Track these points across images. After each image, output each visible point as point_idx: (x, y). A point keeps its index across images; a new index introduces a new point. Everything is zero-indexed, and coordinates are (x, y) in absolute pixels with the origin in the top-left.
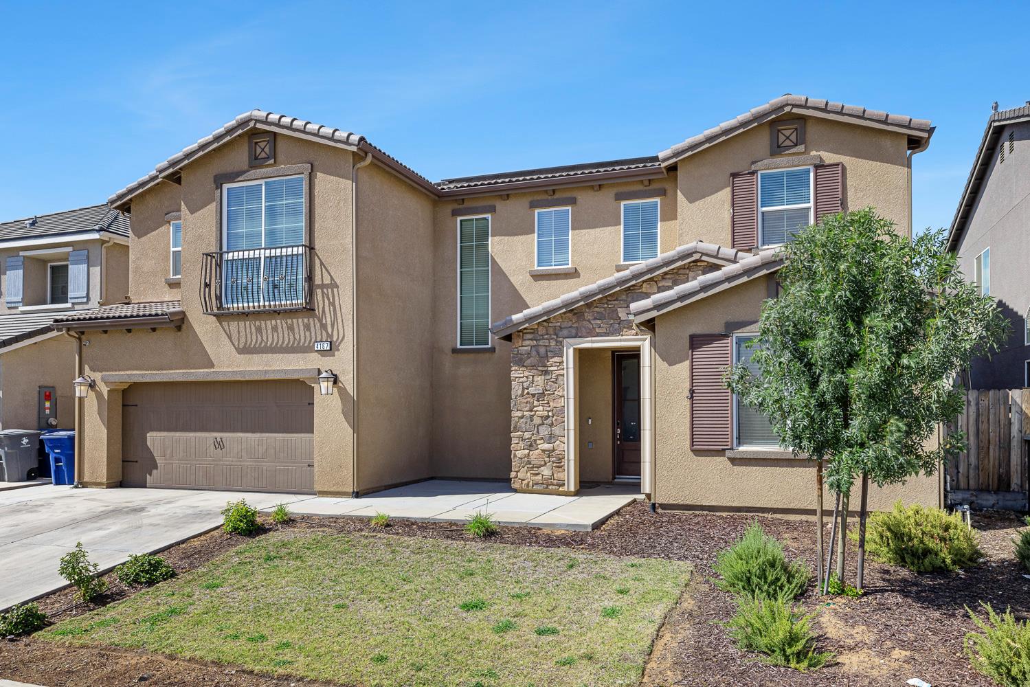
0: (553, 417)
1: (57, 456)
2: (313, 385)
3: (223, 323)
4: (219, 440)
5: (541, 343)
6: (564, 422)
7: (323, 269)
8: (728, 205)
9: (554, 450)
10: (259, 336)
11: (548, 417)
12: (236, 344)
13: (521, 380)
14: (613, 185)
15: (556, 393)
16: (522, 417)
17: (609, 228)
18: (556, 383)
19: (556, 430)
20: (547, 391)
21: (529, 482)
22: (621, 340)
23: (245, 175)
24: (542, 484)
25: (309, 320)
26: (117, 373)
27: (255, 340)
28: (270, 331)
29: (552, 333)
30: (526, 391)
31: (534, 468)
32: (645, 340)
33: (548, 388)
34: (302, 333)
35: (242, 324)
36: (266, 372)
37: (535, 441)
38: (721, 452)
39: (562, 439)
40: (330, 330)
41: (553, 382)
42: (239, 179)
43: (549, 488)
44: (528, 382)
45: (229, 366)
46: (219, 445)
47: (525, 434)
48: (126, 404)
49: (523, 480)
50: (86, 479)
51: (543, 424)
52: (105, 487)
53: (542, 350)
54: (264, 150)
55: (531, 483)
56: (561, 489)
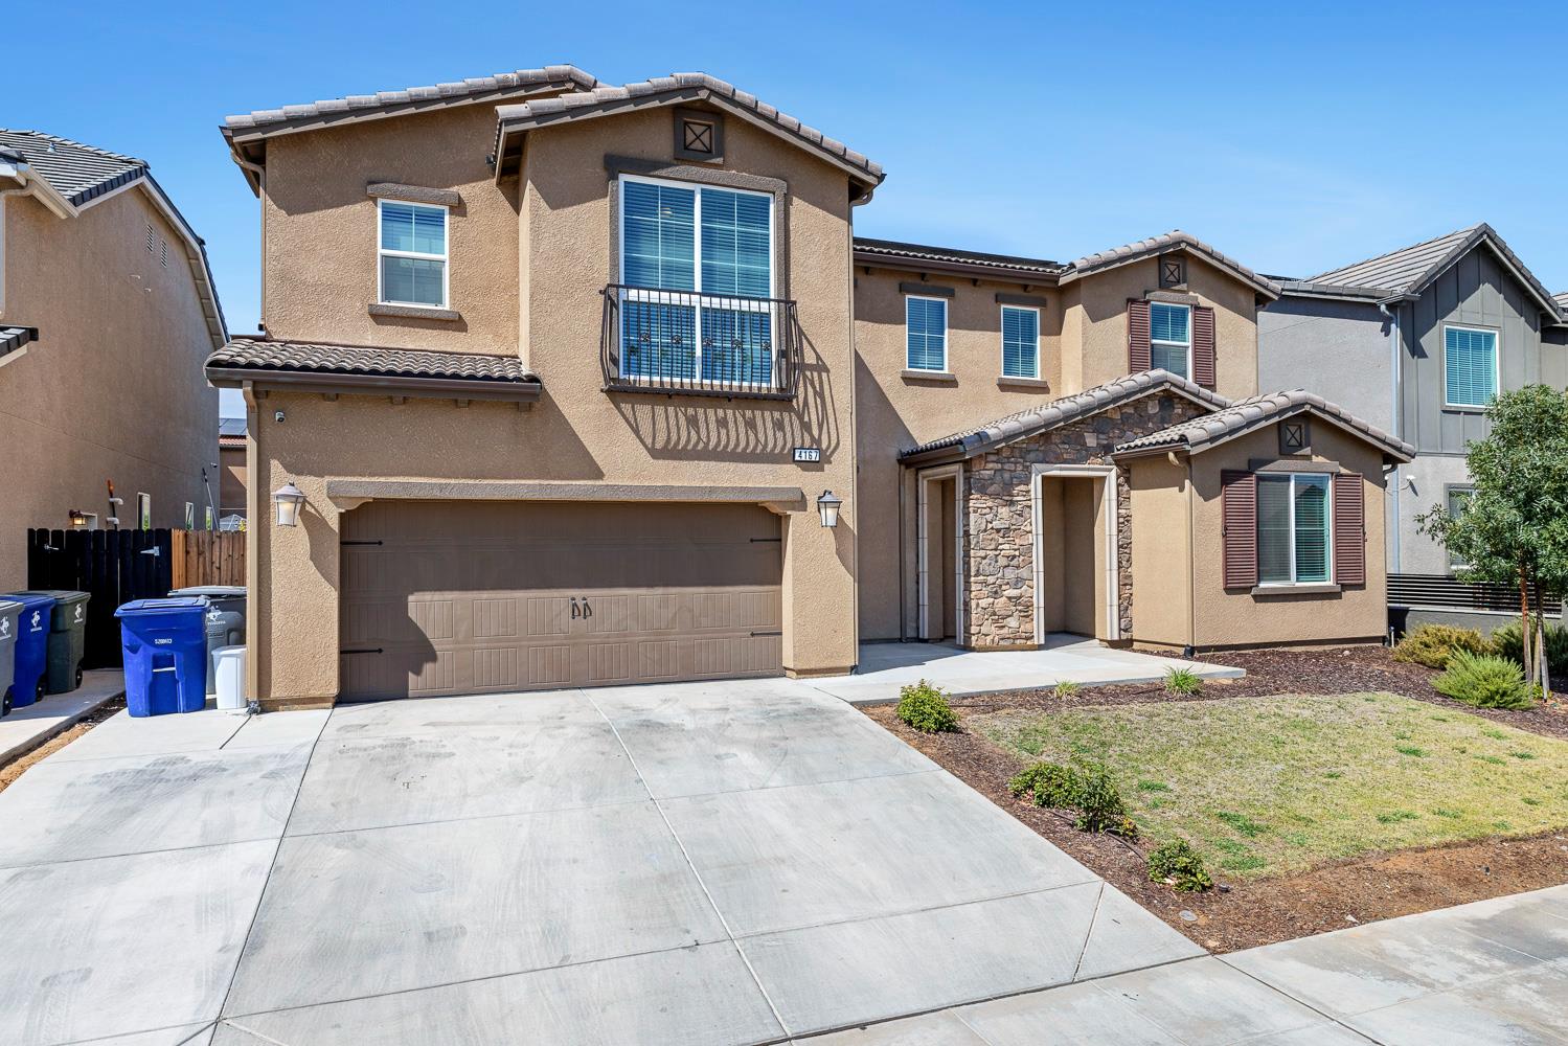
0: (1019, 557)
1: (161, 652)
2: (789, 513)
3: (623, 405)
4: (581, 604)
5: (1006, 467)
6: (1032, 563)
7: (804, 341)
9: (1021, 597)
10: (693, 432)
12: (649, 441)
13: (984, 511)
14: (993, 283)
15: (1023, 528)
16: (984, 558)
18: (1023, 516)
19: (1024, 573)
20: (1012, 525)
21: (994, 637)
22: (1088, 469)
23: (670, 170)
24: (1009, 638)
25: (781, 415)
26: (366, 479)
27: (685, 436)
28: (713, 426)
29: (1018, 455)
30: (990, 526)
31: (999, 619)
32: (1110, 470)
33: (1013, 522)
34: (770, 433)
35: (660, 410)
36: (712, 490)
37: (1001, 586)
38: (1247, 590)
39: (1031, 583)
40: (815, 432)
41: (1019, 515)
42: (656, 173)
43: (1017, 643)
44: (992, 515)
45: (634, 476)
46: (583, 611)
47: (988, 578)
48: (347, 539)
49: (986, 635)
50: (276, 693)
51: (1009, 566)
52: (330, 704)
53: (1007, 476)
54: (701, 138)
55: (996, 639)
56: (1029, 643)
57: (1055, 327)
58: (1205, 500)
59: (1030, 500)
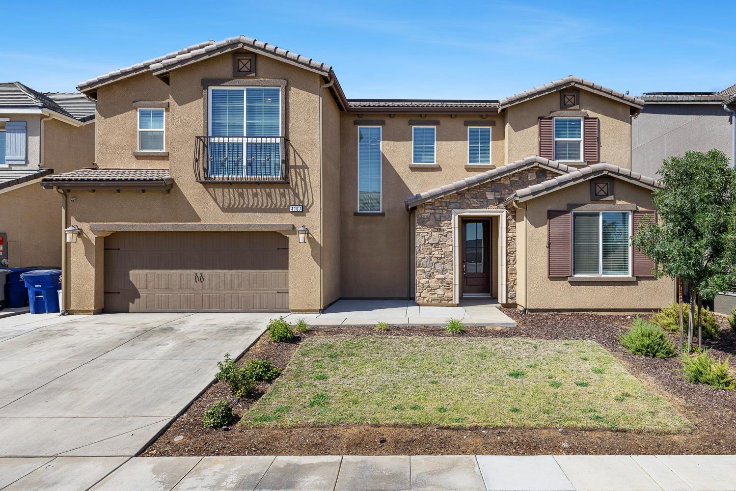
0: (444, 258)
1: (38, 290)
2: (287, 236)
3: (209, 189)
4: (199, 275)
5: (437, 211)
6: (452, 261)
7: (296, 155)
8: (537, 135)
9: (445, 279)
10: (241, 200)
11: (441, 258)
12: (221, 205)
13: (423, 234)
14: (463, 116)
15: (446, 243)
16: (424, 258)
17: (460, 142)
18: (447, 237)
19: (447, 266)
20: (440, 241)
21: (429, 299)
22: (488, 212)
23: (230, 82)
24: (438, 300)
25: (284, 190)
26: (105, 223)
27: (237, 202)
28: (251, 197)
29: (444, 205)
30: (427, 242)
31: (432, 290)
32: (502, 212)
33: (441, 240)
34: (278, 199)
35: (226, 190)
36: (249, 226)
37: (433, 273)
38: (566, 278)
39: (451, 272)
40: (301, 198)
41: (444, 236)
42: (224, 84)
43: (441, 302)
44: (428, 236)
45: (215, 220)
46: (201, 279)
47: (426, 269)
48: (107, 248)
49: (424, 298)
50: (72, 308)
51: (438, 262)
53: (437, 216)
54: (246, 65)
55: (430, 300)
56: (449, 303)
57: (500, 136)
58: (536, 227)
59: (451, 228)
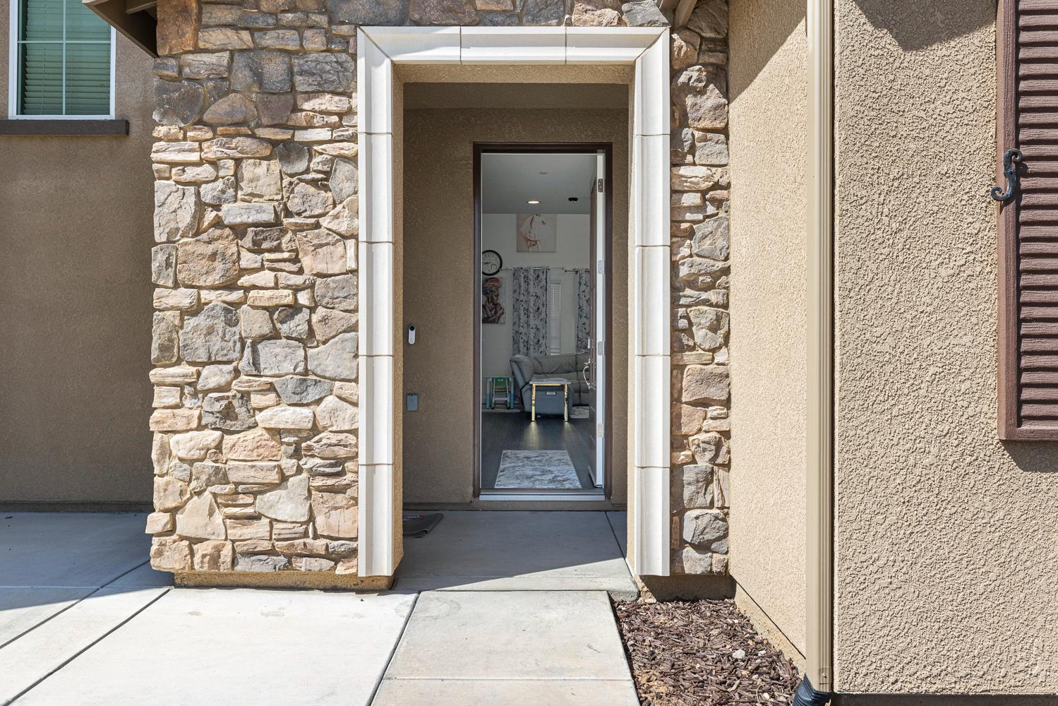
0: (312, 310)
5: (269, 40)
6: (354, 328)
9: (315, 430)
11: (295, 309)
13: (191, 174)
15: (325, 222)
16: (197, 309)
18: (326, 188)
19: (326, 359)
20: (289, 214)
21: (218, 550)
22: (566, 42)
24: (272, 552)
30: (210, 216)
31: (237, 497)
32: (650, 42)
33: (294, 205)
37: (245, 396)
39: (347, 390)
41: (313, 182)
44: (219, 184)
47: (206, 371)
49: (194, 541)
51: (275, 335)
53: (274, 69)
55: (226, 553)
56: (341, 570)
59: (353, 139)
